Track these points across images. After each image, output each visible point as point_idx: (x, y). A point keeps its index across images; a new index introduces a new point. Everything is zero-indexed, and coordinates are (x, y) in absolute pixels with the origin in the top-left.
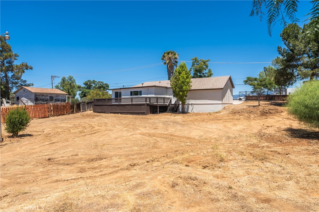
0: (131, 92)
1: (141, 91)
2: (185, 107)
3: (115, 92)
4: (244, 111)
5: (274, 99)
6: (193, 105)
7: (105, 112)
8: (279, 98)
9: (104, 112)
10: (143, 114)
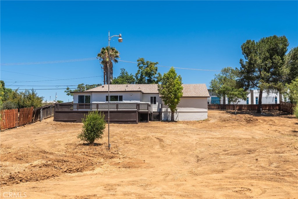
0: (107, 97)
1: (122, 96)
2: (169, 115)
3: (79, 96)
4: (231, 118)
5: (226, 109)
6: (177, 113)
7: (76, 121)
8: (230, 107)
9: (74, 121)
10: (134, 122)
